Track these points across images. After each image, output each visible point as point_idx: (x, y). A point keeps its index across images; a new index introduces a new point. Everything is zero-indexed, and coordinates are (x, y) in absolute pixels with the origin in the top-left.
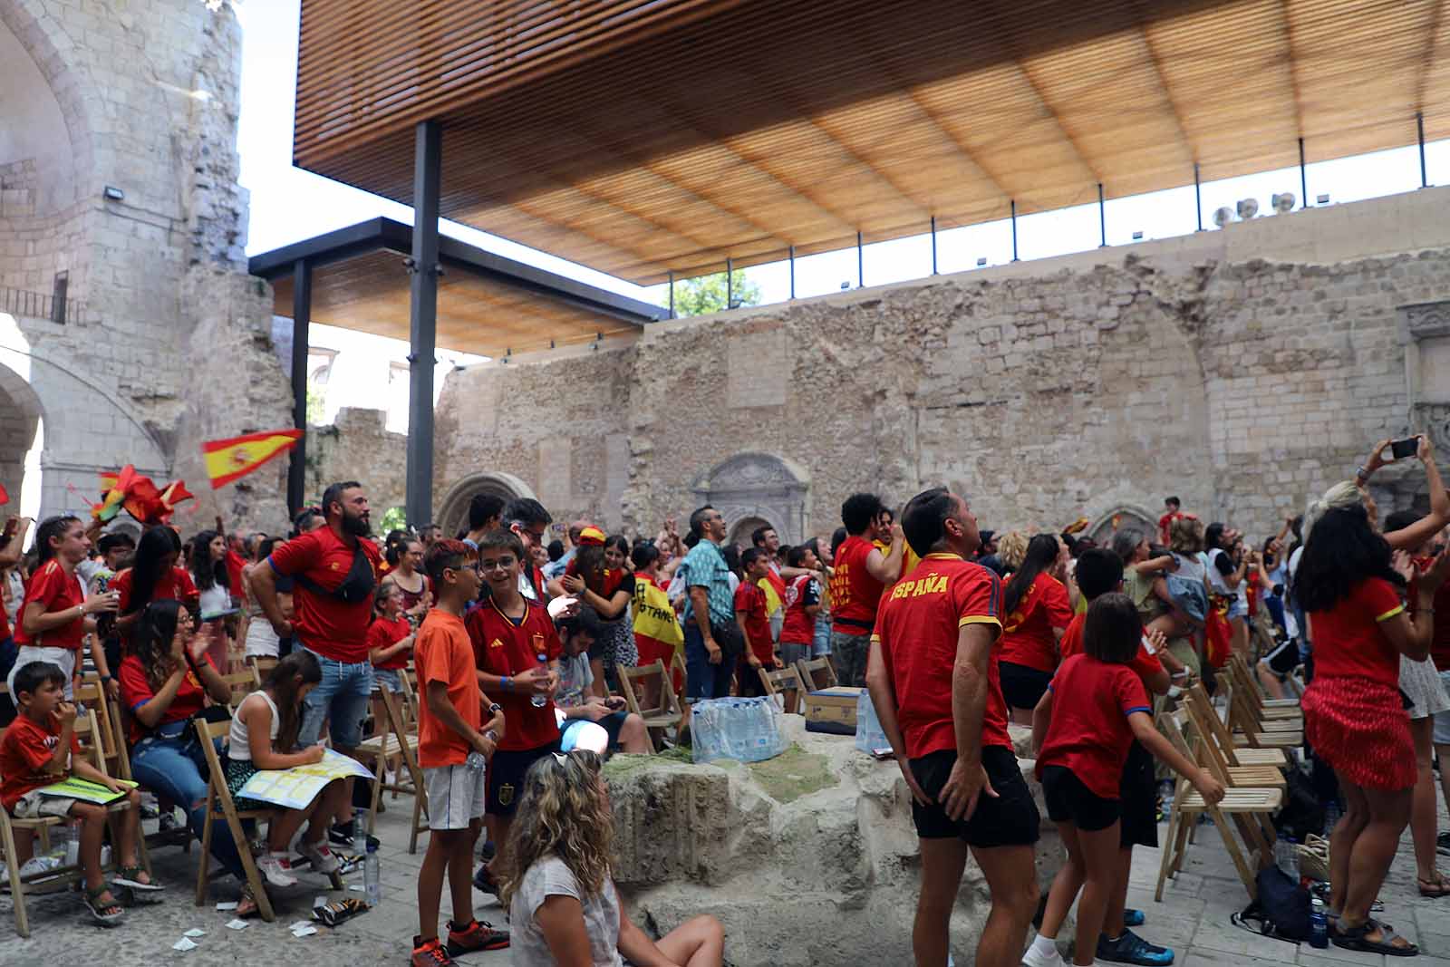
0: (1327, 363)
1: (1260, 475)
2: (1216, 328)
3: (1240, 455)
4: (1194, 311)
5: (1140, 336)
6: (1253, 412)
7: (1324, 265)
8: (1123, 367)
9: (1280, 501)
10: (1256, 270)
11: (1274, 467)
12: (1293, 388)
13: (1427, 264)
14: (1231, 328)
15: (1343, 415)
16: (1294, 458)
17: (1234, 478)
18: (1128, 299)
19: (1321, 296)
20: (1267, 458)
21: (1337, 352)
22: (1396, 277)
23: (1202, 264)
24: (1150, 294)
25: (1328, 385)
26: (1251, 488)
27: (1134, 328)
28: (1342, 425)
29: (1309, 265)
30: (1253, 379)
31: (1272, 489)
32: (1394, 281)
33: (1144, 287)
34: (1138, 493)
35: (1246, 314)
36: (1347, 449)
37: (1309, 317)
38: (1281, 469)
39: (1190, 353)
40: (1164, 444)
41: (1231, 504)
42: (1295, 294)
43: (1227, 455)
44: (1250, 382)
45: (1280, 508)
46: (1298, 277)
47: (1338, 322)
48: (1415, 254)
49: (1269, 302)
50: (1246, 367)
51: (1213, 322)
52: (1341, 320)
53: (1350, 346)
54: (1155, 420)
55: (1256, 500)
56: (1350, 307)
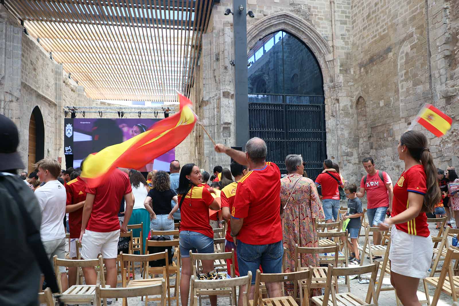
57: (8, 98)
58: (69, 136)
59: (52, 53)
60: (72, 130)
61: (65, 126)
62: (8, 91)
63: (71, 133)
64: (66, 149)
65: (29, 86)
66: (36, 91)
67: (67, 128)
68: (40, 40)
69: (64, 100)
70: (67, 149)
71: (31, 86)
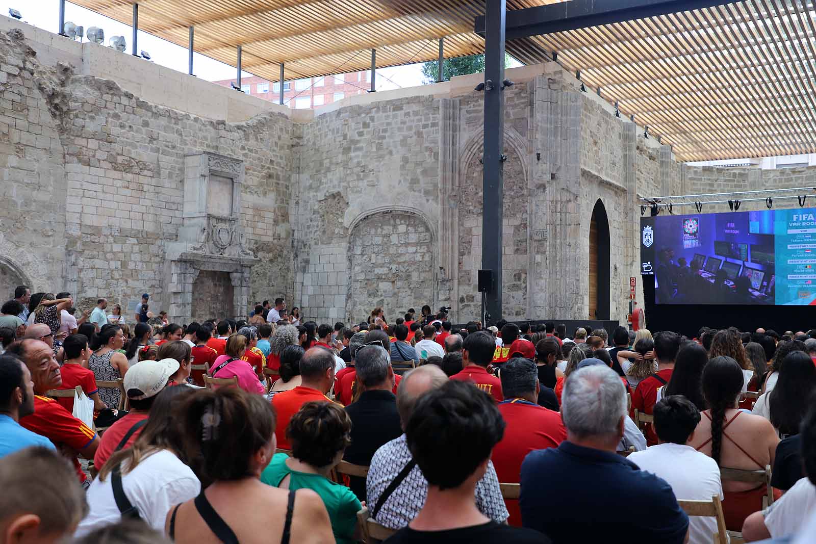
0: (146, 172)
1: (101, 245)
2: (79, 122)
3: (90, 227)
4: (57, 101)
5: (21, 108)
6: (101, 196)
7: (150, 104)
8: (5, 130)
9: (113, 265)
10: (111, 89)
11: (111, 239)
12: (126, 184)
13: (198, 125)
14: (91, 127)
15: (152, 210)
16: (124, 235)
17: (84, 244)
18: (16, 71)
19: (146, 124)
20: (107, 232)
21: (151, 166)
22: (183, 128)
23: (66, 64)
24: (32, 74)
25: (146, 188)
26: (95, 253)
27: (18, 98)
28: (151, 217)
29: (141, 100)
30: (103, 170)
31: (109, 256)
32: (182, 129)
33: (29, 66)
34: (9, 245)
35: (101, 119)
36: (152, 234)
37: (138, 136)
38: (115, 242)
39: (56, 135)
40: (33, 207)
41: (81, 264)
42: (132, 116)
43: (81, 225)
44: (100, 172)
45: (112, 271)
46: (135, 105)
47: (154, 146)
48: (192, 116)
49: (116, 116)
50: (99, 160)
51: (76, 116)
52: (154, 145)
53: (159, 165)
54: (28, 184)
55: (99, 263)
56: (161, 139)
57: (565, 196)
58: (648, 245)
59: (619, 103)
60: (652, 236)
61: (642, 230)
62: (565, 187)
63: (651, 240)
64: (644, 267)
65: (589, 172)
66: (597, 177)
67: (645, 233)
68: (601, 90)
69: (638, 179)
70: (645, 265)
71: (591, 171)
